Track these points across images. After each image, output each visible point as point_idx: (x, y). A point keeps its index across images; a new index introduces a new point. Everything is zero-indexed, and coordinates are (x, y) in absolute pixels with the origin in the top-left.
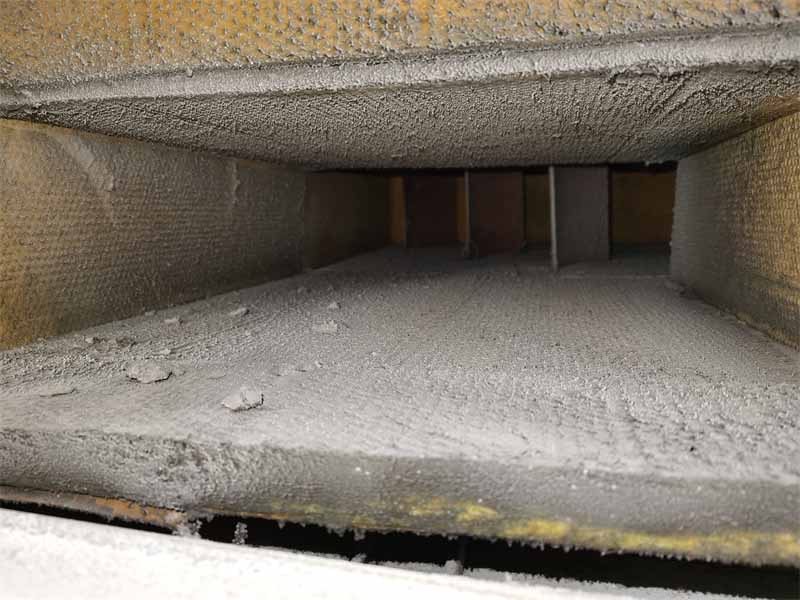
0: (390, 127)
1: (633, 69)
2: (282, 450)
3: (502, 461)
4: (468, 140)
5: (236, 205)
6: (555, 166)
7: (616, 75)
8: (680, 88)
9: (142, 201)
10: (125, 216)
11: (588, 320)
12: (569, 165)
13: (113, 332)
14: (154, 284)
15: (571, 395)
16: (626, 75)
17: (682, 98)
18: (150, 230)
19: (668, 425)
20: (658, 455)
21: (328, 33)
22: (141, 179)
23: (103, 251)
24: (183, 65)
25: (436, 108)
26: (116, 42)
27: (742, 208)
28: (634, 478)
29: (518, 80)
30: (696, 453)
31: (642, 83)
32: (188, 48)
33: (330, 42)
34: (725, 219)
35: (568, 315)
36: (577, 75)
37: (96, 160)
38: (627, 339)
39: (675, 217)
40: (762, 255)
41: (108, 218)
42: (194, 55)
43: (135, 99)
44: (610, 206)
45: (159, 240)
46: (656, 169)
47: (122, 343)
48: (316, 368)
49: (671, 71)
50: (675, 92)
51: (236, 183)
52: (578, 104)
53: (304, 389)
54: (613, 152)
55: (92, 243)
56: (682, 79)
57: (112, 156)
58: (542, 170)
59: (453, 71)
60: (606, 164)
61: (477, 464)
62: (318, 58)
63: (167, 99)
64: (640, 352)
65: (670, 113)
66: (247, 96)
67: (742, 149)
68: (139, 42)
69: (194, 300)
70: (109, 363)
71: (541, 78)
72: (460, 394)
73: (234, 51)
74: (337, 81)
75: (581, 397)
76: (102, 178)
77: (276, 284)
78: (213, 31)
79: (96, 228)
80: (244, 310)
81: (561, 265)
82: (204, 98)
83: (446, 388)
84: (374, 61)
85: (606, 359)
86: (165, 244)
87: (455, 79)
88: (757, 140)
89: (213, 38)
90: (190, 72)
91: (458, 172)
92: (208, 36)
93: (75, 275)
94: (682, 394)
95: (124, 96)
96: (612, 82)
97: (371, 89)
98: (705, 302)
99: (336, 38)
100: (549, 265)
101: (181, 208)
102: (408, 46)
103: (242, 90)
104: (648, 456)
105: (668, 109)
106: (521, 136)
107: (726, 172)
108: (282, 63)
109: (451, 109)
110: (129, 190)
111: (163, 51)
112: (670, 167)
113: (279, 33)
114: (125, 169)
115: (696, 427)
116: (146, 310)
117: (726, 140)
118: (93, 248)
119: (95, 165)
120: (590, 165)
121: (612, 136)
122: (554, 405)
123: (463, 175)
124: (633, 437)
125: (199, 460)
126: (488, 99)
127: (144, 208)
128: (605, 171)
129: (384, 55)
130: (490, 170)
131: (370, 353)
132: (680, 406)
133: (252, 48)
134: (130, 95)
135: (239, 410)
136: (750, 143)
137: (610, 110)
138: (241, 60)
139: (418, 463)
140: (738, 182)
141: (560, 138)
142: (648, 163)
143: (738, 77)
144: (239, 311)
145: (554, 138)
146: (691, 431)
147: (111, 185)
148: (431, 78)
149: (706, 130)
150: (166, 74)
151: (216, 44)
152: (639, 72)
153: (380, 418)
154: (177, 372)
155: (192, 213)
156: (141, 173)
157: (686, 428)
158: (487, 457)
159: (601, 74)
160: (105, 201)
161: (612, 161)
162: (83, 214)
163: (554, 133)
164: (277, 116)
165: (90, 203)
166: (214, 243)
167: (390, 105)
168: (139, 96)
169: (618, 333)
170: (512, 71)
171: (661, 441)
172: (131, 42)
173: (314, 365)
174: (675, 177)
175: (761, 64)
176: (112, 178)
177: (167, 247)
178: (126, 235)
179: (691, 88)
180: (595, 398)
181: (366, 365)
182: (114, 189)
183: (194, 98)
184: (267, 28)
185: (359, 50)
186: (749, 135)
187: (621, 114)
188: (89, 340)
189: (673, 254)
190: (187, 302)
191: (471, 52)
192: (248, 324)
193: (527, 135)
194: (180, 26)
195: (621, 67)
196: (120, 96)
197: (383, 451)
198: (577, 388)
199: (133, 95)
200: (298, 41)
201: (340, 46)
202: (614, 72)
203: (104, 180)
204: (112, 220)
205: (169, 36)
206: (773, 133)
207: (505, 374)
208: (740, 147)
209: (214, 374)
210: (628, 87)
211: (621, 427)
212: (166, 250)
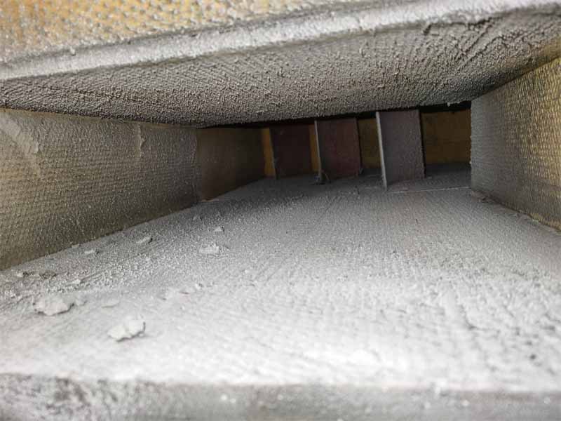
0: (249, 88)
1: (444, 19)
2: (153, 384)
3: (357, 384)
4: (312, 94)
5: (142, 157)
6: (379, 111)
7: (430, 27)
8: (482, 35)
9: (64, 159)
10: (50, 173)
11: (416, 228)
12: (390, 110)
13: (43, 265)
14: (78, 223)
15: (412, 302)
16: (440, 25)
17: (482, 46)
18: (73, 182)
19: (504, 331)
20: (502, 366)
21: (183, 9)
22: (61, 143)
23: (34, 201)
24: (66, 46)
25: (282, 68)
26: (11, 31)
27: (528, 133)
28: (484, 395)
29: (347, 37)
30: (536, 361)
31: (451, 33)
32: (70, 31)
33: (186, 16)
34: (514, 141)
35: (400, 225)
36: (397, 29)
37: (22, 130)
38: (450, 243)
39: (473, 143)
40: (548, 167)
41: (36, 175)
42: (75, 37)
43: (33, 78)
44: (422, 137)
45: (80, 189)
46: (455, 108)
47: (44, 276)
48: (196, 290)
49: (477, 18)
50: (478, 40)
51: (141, 141)
52: (398, 57)
53: (184, 312)
54: (423, 97)
55: (23, 196)
56: (485, 27)
57: (35, 127)
58: (370, 115)
59: (292, 32)
60: (418, 107)
61: (334, 387)
62: (177, 30)
63: (58, 75)
64: (462, 253)
65: (471, 60)
66: (122, 67)
67: (525, 86)
68: (30, 30)
69: (113, 233)
70: (27, 297)
71: (367, 33)
72: (316, 308)
73: (107, 30)
74: (195, 48)
75: (422, 305)
76: (28, 144)
77: (177, 214)
78: (88, 15)
79: (26, 184)
80: (148, 238)
81: (389, 184)
82: (89, 72)
83: (304, 303)
84: (225, 29)
85: (436, 262)
86: (86, 192)
87: (294, 39)
88: (537, 78)
89: (88, 21)
90: (73, 51)
91: (308, 121)
92: (85, 19)
93: (11, 222)
94: (509, 296)
95: (24, 76)
96: (426, 32)
97: (225, 54)
98: (504, 206)
99: (190, 11)
100: (381, 184)
101: (97, 162)
102: (251, 14)
103: (118, 63)
104: (493, 369)
105: (470, 56)
106: (354, 88)
107: (511, 105)
108: (147, 37)
109: (295, 69)
110: (52, 152)
111: (49, 35)
112: (466, 106)
113: (142, 12)
114: (47, 136)
115: (529, 330)
116: (73, 244)
117: (511, 81)
118: (25, 199)
119: (21, 134)
120: (406, 109)
121: (424, 84)
122: (399, 314)
123: (314, 124)
124: (476, 346)
125: (81, 395)
126: (323, 57)
127: (66, 165)
128: (417, 112)
129: (232, 23)
130: (332, 118)
131: (243, 271)
132: (510, 308)
133: (121, 26)
134: (28, 75)
135: (123, 339)
136: (531, 81)
137: (423, 60)
138: (114, 37)
139: (279, 390)
140: (523, 112)
141: (384, 88)
142: (449, 104)
143: (533, 20)
144: (144, 240)
145: (379, 88)
146: (526, 335)
147: (37, 150)
148: (274, 40)
149: (497, 73)
150: (55, 55)
151: (92, 25)
152: (450, 22)
153: (246, 339)
154: (78, 303)
155: (107, 166)
156: (62, 139)
157: (521, 332)
158: (342, 380)
159: (417, 26)
160: (32, 163)
161: (422, 104)
162: (15, 173)
163: (379, 84)
164: (155, 85)
165: (19, 164)
166: (127, 187)
167: (244, 68)
168: (36, 75)
169: (441, 238)
170: (341, 29)
171: (500, 349)
172: (22, 30)
173: (194, 287)
174: (470, 113)
175: (555, 6)
176: (37, 144)
177: (87, 193)
178: (52, 187)
179: (492, 35)
180: (433, 305)
181: (238, 283)
182: (39, 152)
183: (80, 73)
184: (133, 8)
185: (210, 21)
186: (529, 75)
187: (431, 64)
188: (20, 275)
189: (473, 170)
190: (108, 234)
191: (306, 15)
192: (150, 250)
193: (358, 88)
194: (60, 13)
195: (434, 18)
196: (20, 76)
197: (246, 379)
198: (418, 296)
199: (30, 75)
200: (159, 17)
201: (195, 18)
202: (428, 23)
203: (30, 146)
204: (39, 176)
205: (53, 22)
206: (551, 71)
207: (354, 285)
208: (522, 85)
209: (110, 303)
210: (440, 38)
211: (462, 334)
212: (87, 196)
